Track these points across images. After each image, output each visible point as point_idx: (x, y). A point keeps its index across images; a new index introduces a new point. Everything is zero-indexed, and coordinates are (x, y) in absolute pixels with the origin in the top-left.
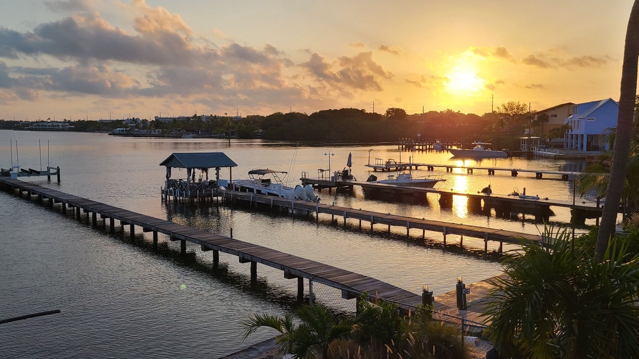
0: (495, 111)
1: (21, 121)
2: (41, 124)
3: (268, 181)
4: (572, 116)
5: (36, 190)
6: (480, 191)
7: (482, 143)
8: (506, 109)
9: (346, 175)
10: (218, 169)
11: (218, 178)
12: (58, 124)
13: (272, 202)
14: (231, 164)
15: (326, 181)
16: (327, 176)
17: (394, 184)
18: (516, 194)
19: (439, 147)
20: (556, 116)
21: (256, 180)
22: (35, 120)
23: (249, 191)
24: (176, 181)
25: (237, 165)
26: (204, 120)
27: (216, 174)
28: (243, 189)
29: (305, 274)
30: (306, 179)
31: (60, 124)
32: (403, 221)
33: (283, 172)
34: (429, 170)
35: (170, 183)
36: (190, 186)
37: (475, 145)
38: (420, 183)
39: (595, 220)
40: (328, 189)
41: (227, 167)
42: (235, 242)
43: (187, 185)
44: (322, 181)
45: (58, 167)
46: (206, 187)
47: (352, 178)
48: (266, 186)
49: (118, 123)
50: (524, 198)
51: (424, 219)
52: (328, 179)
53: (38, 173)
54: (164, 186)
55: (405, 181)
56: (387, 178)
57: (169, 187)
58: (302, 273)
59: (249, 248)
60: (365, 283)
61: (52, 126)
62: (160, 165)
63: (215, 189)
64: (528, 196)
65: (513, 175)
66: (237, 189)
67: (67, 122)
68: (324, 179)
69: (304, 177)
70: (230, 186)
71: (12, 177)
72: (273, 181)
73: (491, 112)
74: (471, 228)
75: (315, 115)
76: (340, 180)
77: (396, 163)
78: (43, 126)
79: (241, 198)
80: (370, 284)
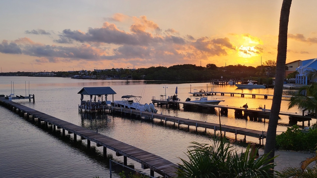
0: (263, 65)
1: (32, 72)
2: (41, 73)
3: (132, 101)
4: (299, 67)
5: (16, 106)
6: (242, 107)
7: (252, 81)
8: (267, 63)
9: (175, 98)
10: (106, 95)
11: (106, 100)
12: (48, 73)
13: (131, 112)
14: (113, 93)
15: (164, 101)
16: (165, 99)
17: (198, 103)
18: (260, 108)
19: (232, 83)
20: (292, 67)
21: (126, 101)
22: (38, 72)
23: (122, 107)
24: (85, 101)
25: (116, 94)
26: (117, 71)
27: (105, 98)
28: (119, 106)
29: (125, 154)
30: (154, 100)
31: (50, 74)
32: (194, 123)
33: (139, 97)
34: (222, 95)
35: (83, 103)
36: (92, 104)
37: (249, 82)
38: (212, 102)
39: (302, 122)
40: (166, 105)
41: (111, 94)
42: (98, 135)
43: (90, 104)
44: (162, 101)
45: (34, 95)
46: (100, 104)
47: (178, 100)
48: (130, 104)
49: (77, 73)
50: (264, 110)
51: (206, 122)
52: (165, 100)
53: (23, 98)
54: (80, 104)
55: (204, 101)
56: (195, 100)
57: (82, 104)
58: (124, 153)
59: (103, 138)
60: (154, 160)
61: (46, 74)
62: (78, 93)
63: (105, 106)
64: (266, 110)
65: (265, 98)
66: (116, 106)
67: (53, 73)
68: (163, 100)
69: (153, 99)
70: (113, 104)
71: (10, 100)
72: (135, 102)
73: (261, 65)
74: (229, 127)
75: (171, 68)
76: (171, 100)
77: (204, 91)
78: (42, 74)
79: (117, 110)
80: (157, 161)
